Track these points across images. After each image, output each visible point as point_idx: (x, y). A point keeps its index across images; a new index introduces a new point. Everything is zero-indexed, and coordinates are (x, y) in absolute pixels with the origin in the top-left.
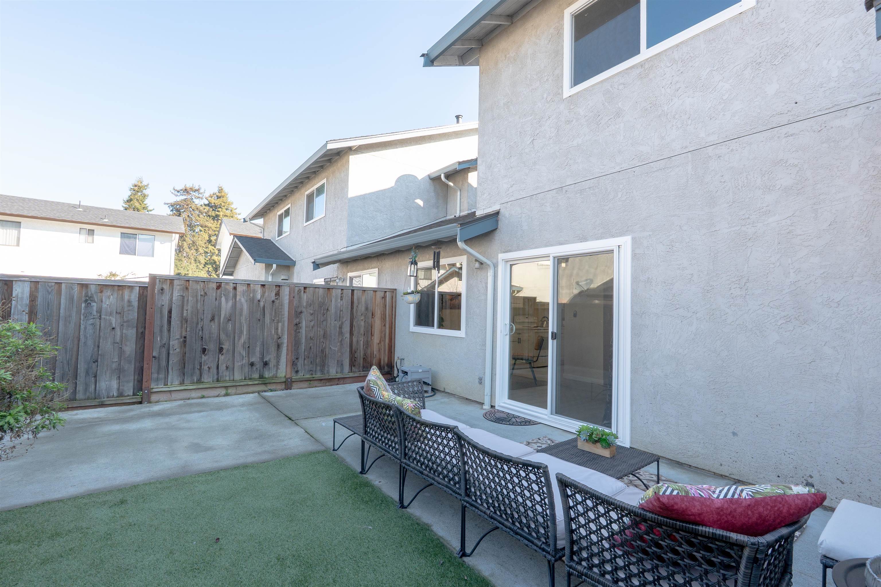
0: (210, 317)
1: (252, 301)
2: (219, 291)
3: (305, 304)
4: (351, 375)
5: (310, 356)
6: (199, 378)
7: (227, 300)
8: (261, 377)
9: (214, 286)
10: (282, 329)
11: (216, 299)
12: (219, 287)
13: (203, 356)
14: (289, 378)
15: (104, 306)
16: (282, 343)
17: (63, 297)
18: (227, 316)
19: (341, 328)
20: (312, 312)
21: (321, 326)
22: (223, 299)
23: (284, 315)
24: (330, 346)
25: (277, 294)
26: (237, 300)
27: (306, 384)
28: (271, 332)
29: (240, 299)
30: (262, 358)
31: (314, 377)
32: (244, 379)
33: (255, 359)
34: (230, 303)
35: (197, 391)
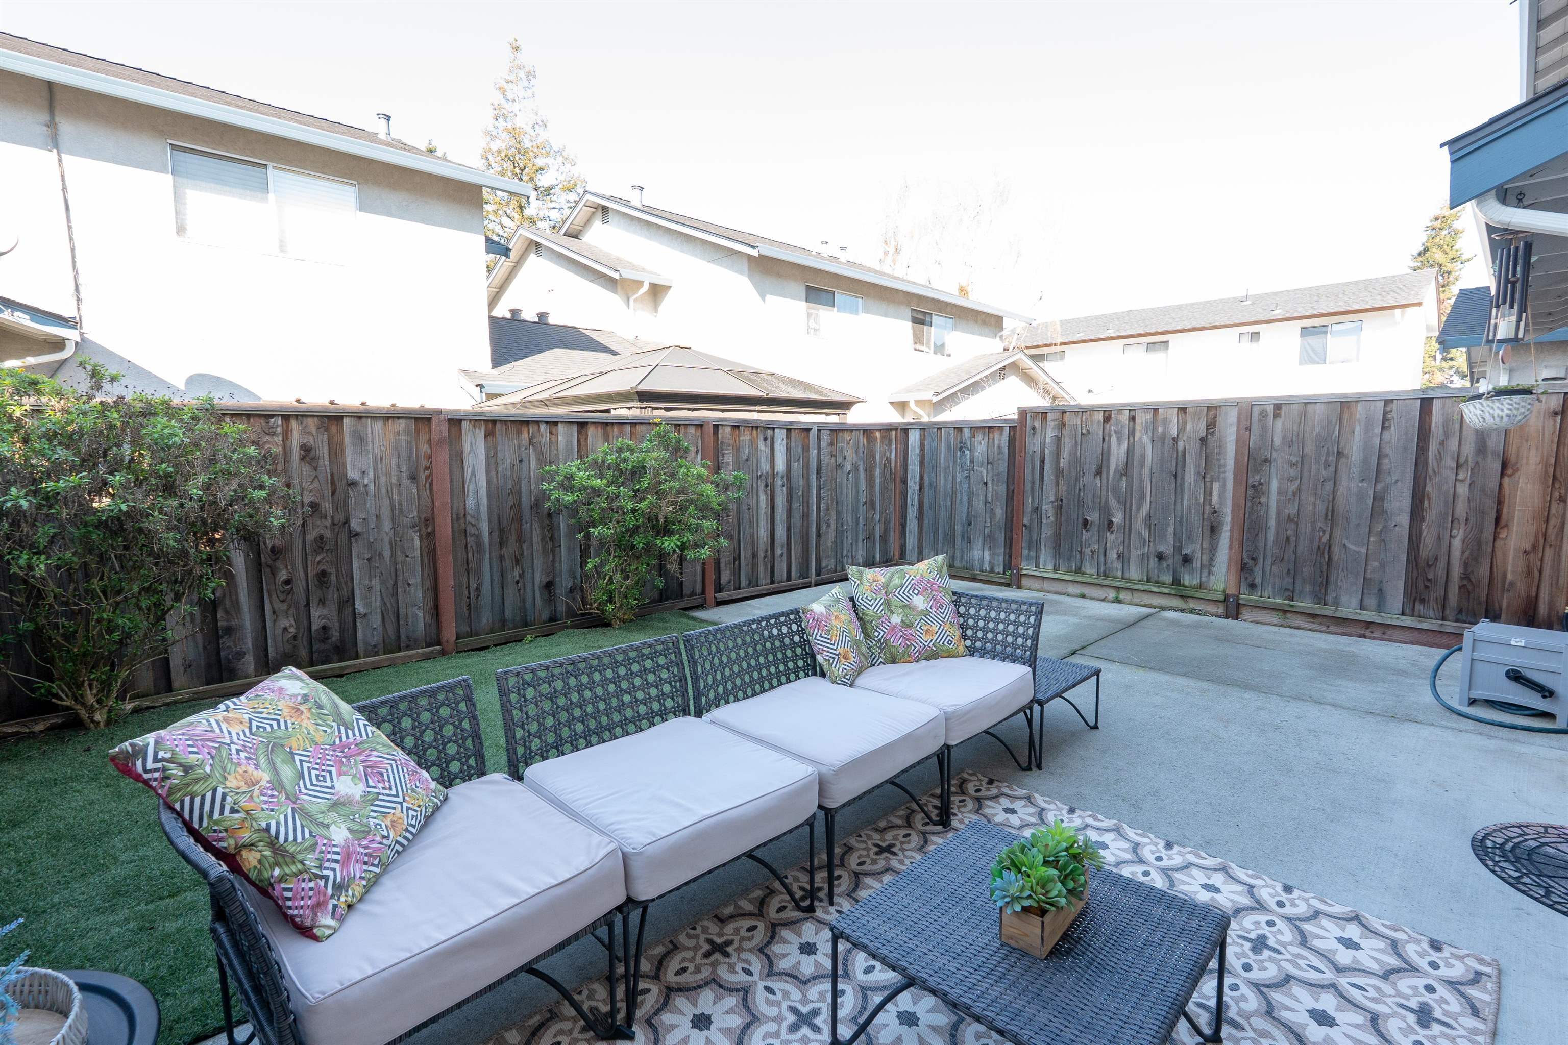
0: (1094, 468)
1: (1159, 440)
2: (1107, 426)
3: (1278, 442)
4: (1408, 621)
5: (1286, 558)
6: (1078, 564)
7: (1119, 440)
8: (1176, 582)
9: (1100, 417)
10: (1221, 495)
11: (1104, 439)
12: (1107, 419)
13: (1084, 532)
14: (1233, 596)
15: (976, 454)
16: (1221, 524)
17: (943, 445)
18: (1120, 467)
19: (1378, 498)
20: (1294, 461)
21: (1319, 492)
22: (1114, 439)
23: (1225, 466)
24: (1345, 541)
25: (1211, 425)
26: (1136, 439)
27: (1273, 618)
28: (1197, 499)
29: (1141, 438)
30: (1178, 549)
31: (1292, 606)
32: (1145, 579)
33: (1166, 547)
34: (1124, 446)
35: (1076, 585)
